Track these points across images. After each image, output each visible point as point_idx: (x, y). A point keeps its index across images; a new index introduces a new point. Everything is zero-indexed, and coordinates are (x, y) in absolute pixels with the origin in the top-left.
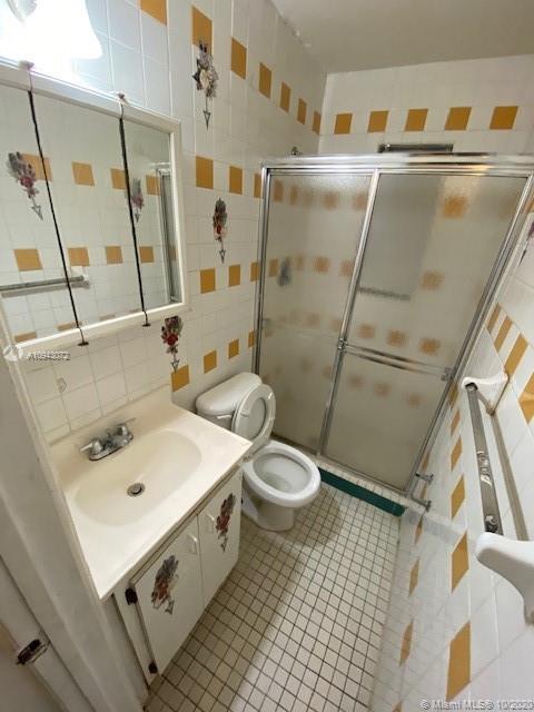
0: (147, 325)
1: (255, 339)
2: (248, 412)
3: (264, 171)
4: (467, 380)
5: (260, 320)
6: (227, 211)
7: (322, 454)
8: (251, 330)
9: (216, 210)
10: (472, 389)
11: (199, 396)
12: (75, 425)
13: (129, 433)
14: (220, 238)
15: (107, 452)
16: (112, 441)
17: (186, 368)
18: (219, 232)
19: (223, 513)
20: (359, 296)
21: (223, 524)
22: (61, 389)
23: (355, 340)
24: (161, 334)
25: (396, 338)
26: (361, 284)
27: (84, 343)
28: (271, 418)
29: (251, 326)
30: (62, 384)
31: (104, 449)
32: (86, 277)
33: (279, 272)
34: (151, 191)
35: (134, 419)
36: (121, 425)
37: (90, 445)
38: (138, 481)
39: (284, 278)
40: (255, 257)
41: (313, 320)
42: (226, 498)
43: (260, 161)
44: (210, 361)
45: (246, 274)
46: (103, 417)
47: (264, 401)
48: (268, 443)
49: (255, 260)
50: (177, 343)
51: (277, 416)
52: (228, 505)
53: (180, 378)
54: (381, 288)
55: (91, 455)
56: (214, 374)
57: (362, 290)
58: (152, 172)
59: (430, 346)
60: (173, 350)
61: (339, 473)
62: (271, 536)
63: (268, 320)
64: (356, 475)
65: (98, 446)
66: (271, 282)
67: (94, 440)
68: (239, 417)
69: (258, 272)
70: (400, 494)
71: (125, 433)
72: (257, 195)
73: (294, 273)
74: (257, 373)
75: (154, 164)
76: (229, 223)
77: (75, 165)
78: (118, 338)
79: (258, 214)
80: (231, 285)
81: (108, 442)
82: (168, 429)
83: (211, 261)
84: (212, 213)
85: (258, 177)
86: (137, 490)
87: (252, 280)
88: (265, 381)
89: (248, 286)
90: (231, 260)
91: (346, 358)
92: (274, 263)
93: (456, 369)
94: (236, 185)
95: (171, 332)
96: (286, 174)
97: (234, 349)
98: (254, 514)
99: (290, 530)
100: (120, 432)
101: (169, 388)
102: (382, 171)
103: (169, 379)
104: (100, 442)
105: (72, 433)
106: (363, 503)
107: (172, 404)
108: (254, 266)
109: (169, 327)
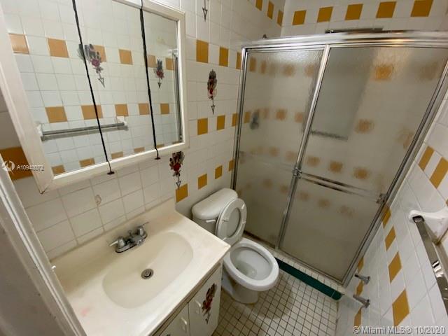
0: (158, 158)
1: (234, 165)
2: (228, 219)
3: (243, 50)
4: (414, 213)
5: (237, 153)
6: (217, 78)
7: (279, 248)
8: (231, 159)
9: (210, 78)
10: (420, 220)
11: (194, 205)
12: (107, 228)
13: (145, 233)
14: (212, 97)
15: (128, 247)
16: (132, 239)
17: (186, 186)
18: (211, 93)
19: (207, 298)
20: (311, 137)
21: (207, 306)
22: (98, 203)
23: (306, 169)
24: (170, 163)
25: (336, 167)
26: (313, 129)
27: (111, 173)
28: (243, 222)
29: (231, 157)
30: (98, 199)
31: (126, 244)
32: (126, 123)
33: (251, 120)
34: (169, 68)
35: (148, 223)
36: (140, 227)
37: (117, 242)
38: (149, 267)
39: (255, 124)
40: (235, 110)
41: (274, 152)
42: (210, 287)
43: (241, 43)
44: (202, 181)
45: (228, 121)
46: (127, 221)
47: (239, 210)
48: (241, 239)
49: (235, 112)
50: (180, 169)
51: (248, 220)
52: (211, 291)
53: (182, 193)
54: (329, 132)
55: (118, 249)
56: (205, 189)
57: (314, 133)
58: (170, 56)
59: (362, 174)
60: (177, 174)
61: (292, 263)
62: (242, 306)
63: (243, 153)
64: (305, 266)
65: (122, 243)
66: (246, 127)
67: (120, 238)
68: (221, 221)
69: (237, 120)
70: (338, 284)
71: (141, 233)
72: (238, 67)
73: (261, 121)
74: (234, 189)
75: (171, 50)
76: (218, 87)
77: (121, 51)
78: (139, 167)
79: (239, 80)
80: (218, 129)
81: (129, 240)
82: (171, 231)
83: (205, 113)
84: (207, 79)
85: (239, 55)
86: (148, 274)
87: (233, 125)
88: (240, 196)
89: (230, 129)
90: (218, 112)
91: (300, 182)
92: (248, 114)
93: (388, 195)
94: (223, 60)
95: (176, 161)
96: (258, 52)
97: (219, 172)
98: (230, 290)
99: (256, 303)
100: (137, 233)
101: (173, 201)
102: (331, 46)
103: (174, 193)
104: (124, 239)
105: (105, 232)
106: (309, 288)
107: (175, 211)
108: (234, 116)
109: (175, 158)
